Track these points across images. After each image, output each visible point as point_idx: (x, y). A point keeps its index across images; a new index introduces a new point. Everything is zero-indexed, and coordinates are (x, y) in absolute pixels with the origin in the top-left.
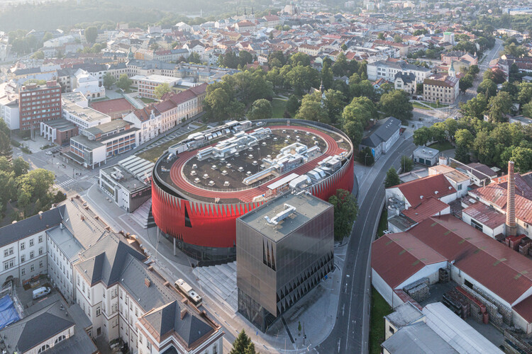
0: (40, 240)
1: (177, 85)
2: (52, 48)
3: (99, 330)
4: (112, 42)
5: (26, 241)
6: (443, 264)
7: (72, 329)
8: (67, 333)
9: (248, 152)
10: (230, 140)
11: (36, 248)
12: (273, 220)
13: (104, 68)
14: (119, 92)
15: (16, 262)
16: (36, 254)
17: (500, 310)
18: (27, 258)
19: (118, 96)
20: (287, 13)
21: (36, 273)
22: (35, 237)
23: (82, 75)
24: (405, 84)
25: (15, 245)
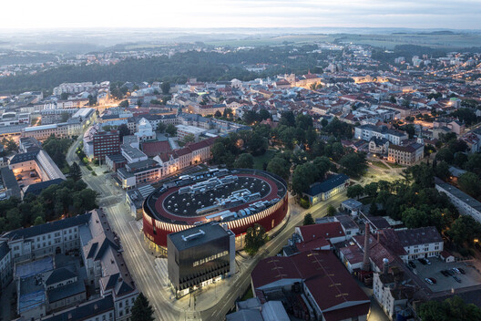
0: (75, 230)
1: (202, 135)
2: (135, 97)
3: (92, 281)
4: (176, 95)
5: (67, 230)
6: (299, 280)
7: (76, 278)
8: (74, 279)
9: (212, 191)
10: (203, 183)
11: (73, 234)
12: (185, 239)
13: (160, 117)
14: (166, 135)
15: (62, 240)
16: (73, 237)
17: (315, 313)
18: (68, 239)
19: (164, 138)
20: (330, 71)
21: (73, 247)
22: (73, 229)
23: (143, 122)
24: (377, 146)
25: (61, 231)
